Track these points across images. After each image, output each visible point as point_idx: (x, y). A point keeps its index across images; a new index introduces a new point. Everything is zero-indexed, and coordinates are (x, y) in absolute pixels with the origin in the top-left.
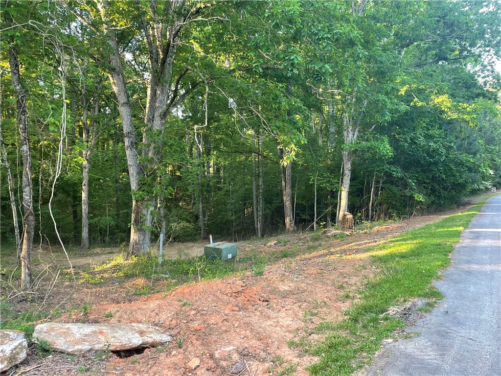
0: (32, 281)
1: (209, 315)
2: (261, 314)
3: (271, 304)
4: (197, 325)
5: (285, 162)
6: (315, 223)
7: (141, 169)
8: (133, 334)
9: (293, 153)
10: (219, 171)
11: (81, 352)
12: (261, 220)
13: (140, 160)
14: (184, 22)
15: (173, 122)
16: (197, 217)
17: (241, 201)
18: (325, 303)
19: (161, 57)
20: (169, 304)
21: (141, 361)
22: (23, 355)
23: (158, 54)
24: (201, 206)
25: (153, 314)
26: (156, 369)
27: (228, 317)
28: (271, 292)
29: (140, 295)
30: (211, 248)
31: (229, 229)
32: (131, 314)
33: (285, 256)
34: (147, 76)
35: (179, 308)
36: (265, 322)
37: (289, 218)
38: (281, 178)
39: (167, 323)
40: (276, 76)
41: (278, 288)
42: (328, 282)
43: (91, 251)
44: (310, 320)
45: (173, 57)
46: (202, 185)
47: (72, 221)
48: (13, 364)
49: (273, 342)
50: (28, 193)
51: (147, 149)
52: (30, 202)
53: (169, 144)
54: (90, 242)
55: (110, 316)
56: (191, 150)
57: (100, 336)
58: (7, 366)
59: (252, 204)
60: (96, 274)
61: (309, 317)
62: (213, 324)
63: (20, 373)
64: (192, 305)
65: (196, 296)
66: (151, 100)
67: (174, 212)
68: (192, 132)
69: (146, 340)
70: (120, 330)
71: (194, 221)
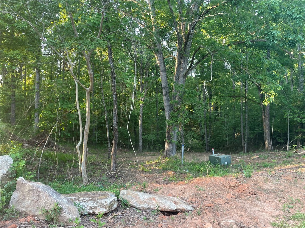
0: (116, 167)
1: (216, 198)
2: (252, 202)
3: (259, 197)
4: (208, 203)
5: (266, 103)
6: (288, 145)
7: (171, 107)
8: (171, 202)
9: (273, 96)
10: (217, 109)
11: (144, 208)
12: (246, 142)
13: (171, 102)
14: (199, 19)
15: (189, 80)
16: (203, 138)
17: (232, 128)
18: (299, 200)
19: (184, 41)
20: (191, 188)
21: (176, 219)
22: (115, 206)
23: (182, 40)
24: (205, 130)
25: (181, 193)
26: (185, 225)
27: (228, 201)
28: (258, 189)
29: (172, 181)
30: (213, 157)
31: (224, 146)
32: (168, 191)
33: (266, 166)
34: (175, 53)
35: (196, 191)
36: (255, 208)
37: (268, 141)
38: (262, 113)
39: (190, 199)
40: (259, 46)
41: (263, 187)
42: (301, 186)
43: (143, 154)
44: (288, 211)
45: (191, 41)
46: (207, 118)
47: (134, 136)
48: (111, 210)
49: (261, 222)
50: (115, 120)
51: (175, 96)
52: (116, 125)
53: (188, 92)
54: (143, 148)
55: (157, 190)
56: (200, 96)
57: (153, 201)
58: (108, 211)
59: (240, 131)
60: (147, 166)
61: (287, 209)
62: (219, 204)
63: (114, 215)
64: (205, 191)
65: (206, 185)
66: (178, 67)
67: (189, 133)
68: (200, 85)
69: (178, 208)
70: (164, 199)
71: (201, 139)
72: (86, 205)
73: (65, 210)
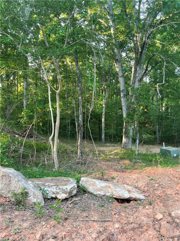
0: (82, 155)
1: (166, 188)
4: (159, 193)
7: (128, 107)
8: (125, 191)
10: (168, 109)
11: (100, 195)
13: (128, 103)
14: (153, 29)
15: (144, 85)
16: (155, 133)
19: (140, 51)
20: (143, 177)
21: (129, 208)
22: (75, 192)
23: (138, 49)
24: (157, 127)
25: (135, 181)
26: (137, 215)
27: (178, 192)
29: (127, 169)
30: (164, 150)
31: (173, 140)
32: (123, 179)
34: (133, 63)
35: (149, 181)
39: (142, 188)
45: (146, 50)
46: (159, 116)
47: (98, 131)
48: (71, 195)
50: (81, 117)
51: (131, 98)
52: (82, 121)
53: (143, 94)
54: (105, 140)
55: (113, 178)
56: (153, 98)
57: (109, 189)
58: (68, 196)
60: (107, 155)
62: (169, 194)
63: (73, 201)
64: (156, 181)
65: (158, 175)
66: (134, 73)
67: (143, 129)
68: (153, 89)
69: (132, 196)
70: (118, 187)
71: (153, 134)
72: (50, 190)
73: (31, 194)
